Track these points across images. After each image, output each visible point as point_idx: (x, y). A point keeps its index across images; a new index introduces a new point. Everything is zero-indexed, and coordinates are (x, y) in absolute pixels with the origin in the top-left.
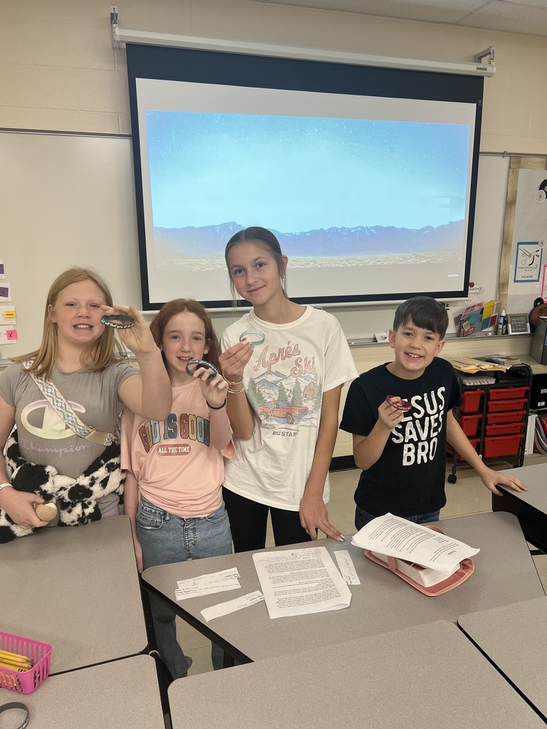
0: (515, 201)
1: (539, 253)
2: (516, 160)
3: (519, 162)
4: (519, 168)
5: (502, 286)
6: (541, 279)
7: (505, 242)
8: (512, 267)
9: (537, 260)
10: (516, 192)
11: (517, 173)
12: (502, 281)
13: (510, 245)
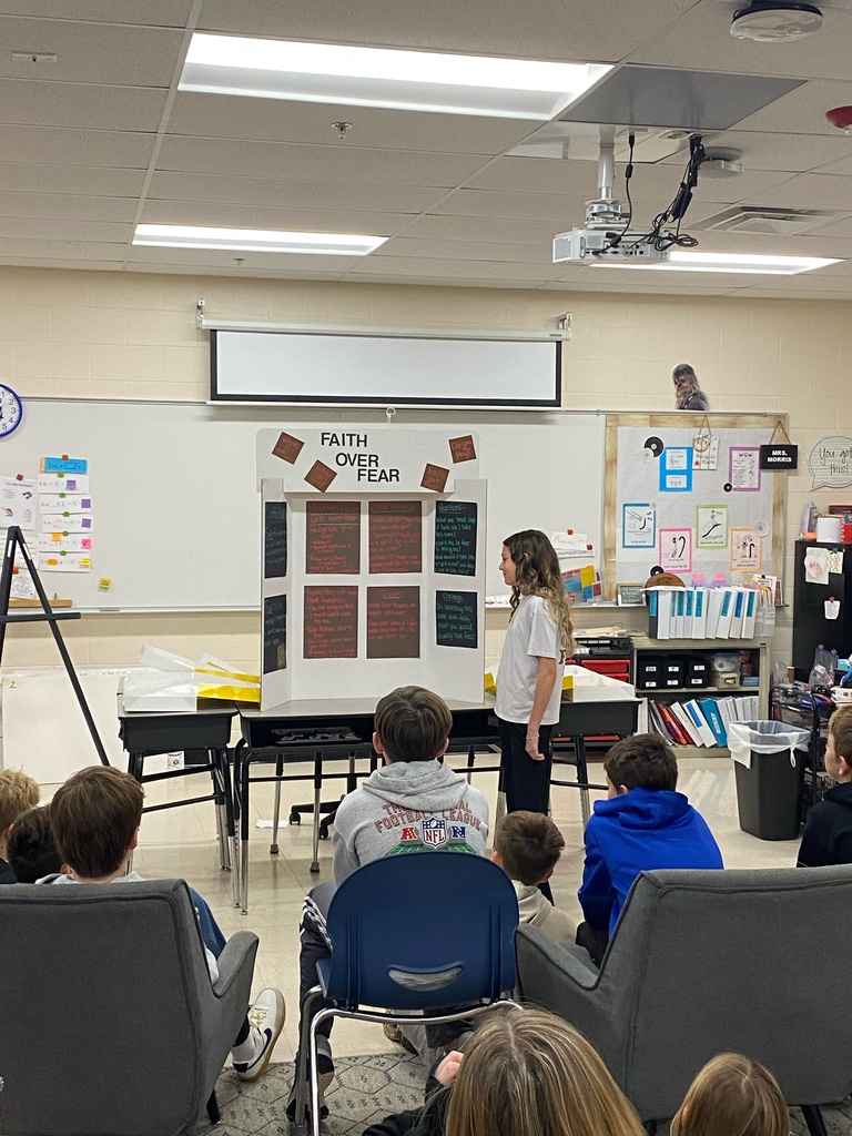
0: (616, 460)
1: (652, 516)
2: (614, 418)
3: (617, 420)
4: (617, 426)
5: (608, 551)
6: (657, 545)
7: (608, 504)
8: (619, 531)
9: (650, 524)
10: (616, 451)
11: (616, 432)
12: (608, 547)
13: (615, 507)
